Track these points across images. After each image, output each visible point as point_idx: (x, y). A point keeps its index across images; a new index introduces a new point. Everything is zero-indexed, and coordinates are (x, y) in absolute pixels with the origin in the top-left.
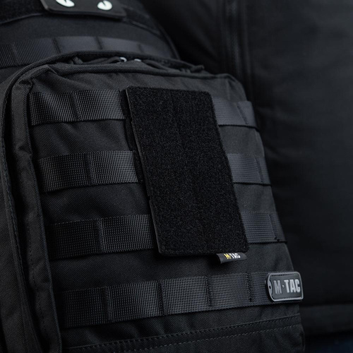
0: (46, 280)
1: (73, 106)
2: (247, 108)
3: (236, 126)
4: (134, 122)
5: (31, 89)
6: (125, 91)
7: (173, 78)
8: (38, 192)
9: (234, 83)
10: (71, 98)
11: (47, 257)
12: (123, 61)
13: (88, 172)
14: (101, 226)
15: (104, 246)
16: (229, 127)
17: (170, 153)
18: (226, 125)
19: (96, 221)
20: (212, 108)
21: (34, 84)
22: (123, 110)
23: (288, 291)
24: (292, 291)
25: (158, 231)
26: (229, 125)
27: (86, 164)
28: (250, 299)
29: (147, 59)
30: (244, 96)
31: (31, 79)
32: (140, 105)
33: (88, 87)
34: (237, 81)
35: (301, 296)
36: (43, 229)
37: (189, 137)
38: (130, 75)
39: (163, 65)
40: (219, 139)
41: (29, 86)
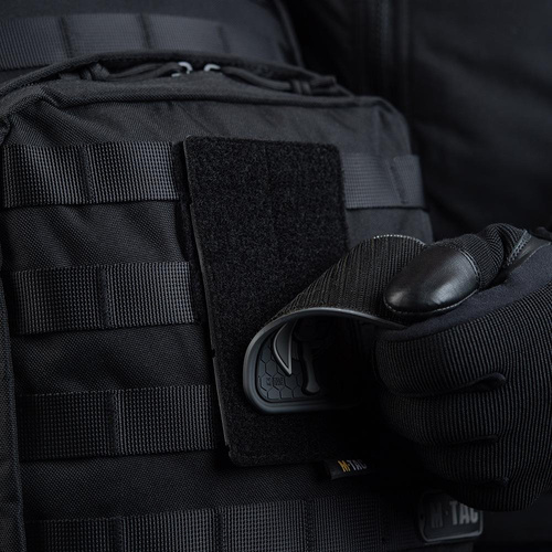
0: (12, 498)
1: (82, 172)
2: (409, 170)
3: (383, 208)
4: (195, 206)
5: (7, 136)
6: (181, 144)
7: (274, 109)
8: (7, 334)
9: (389, 117)
10: (80, 156)
11: (16, 457)
12: (185, 69)
13: (101, 302)
14: (118, 403)
15: (122, 442)
16: (369, 212)
17: (256, 268)
18: (363, 209)
19: (110, 395)
20: (338, 177)
21: (12, 126)
22: (175, 182)
23: (455, 522)
24: (462, 522)
25: (227, 419)
26: (368, 208)
27: (100, 287)
28: (383, 539)
29: (229, 65)
30: (406, 144)
31: (9, 116)
32: (208, 175)
33: (111, 135)
34: (395, 110)
35: (478, 529)
36: (12, 403)
37: (292, 235)
38: (194, 105)
39: (260, 75)
40: (345, 238)
41: (4, 130)
